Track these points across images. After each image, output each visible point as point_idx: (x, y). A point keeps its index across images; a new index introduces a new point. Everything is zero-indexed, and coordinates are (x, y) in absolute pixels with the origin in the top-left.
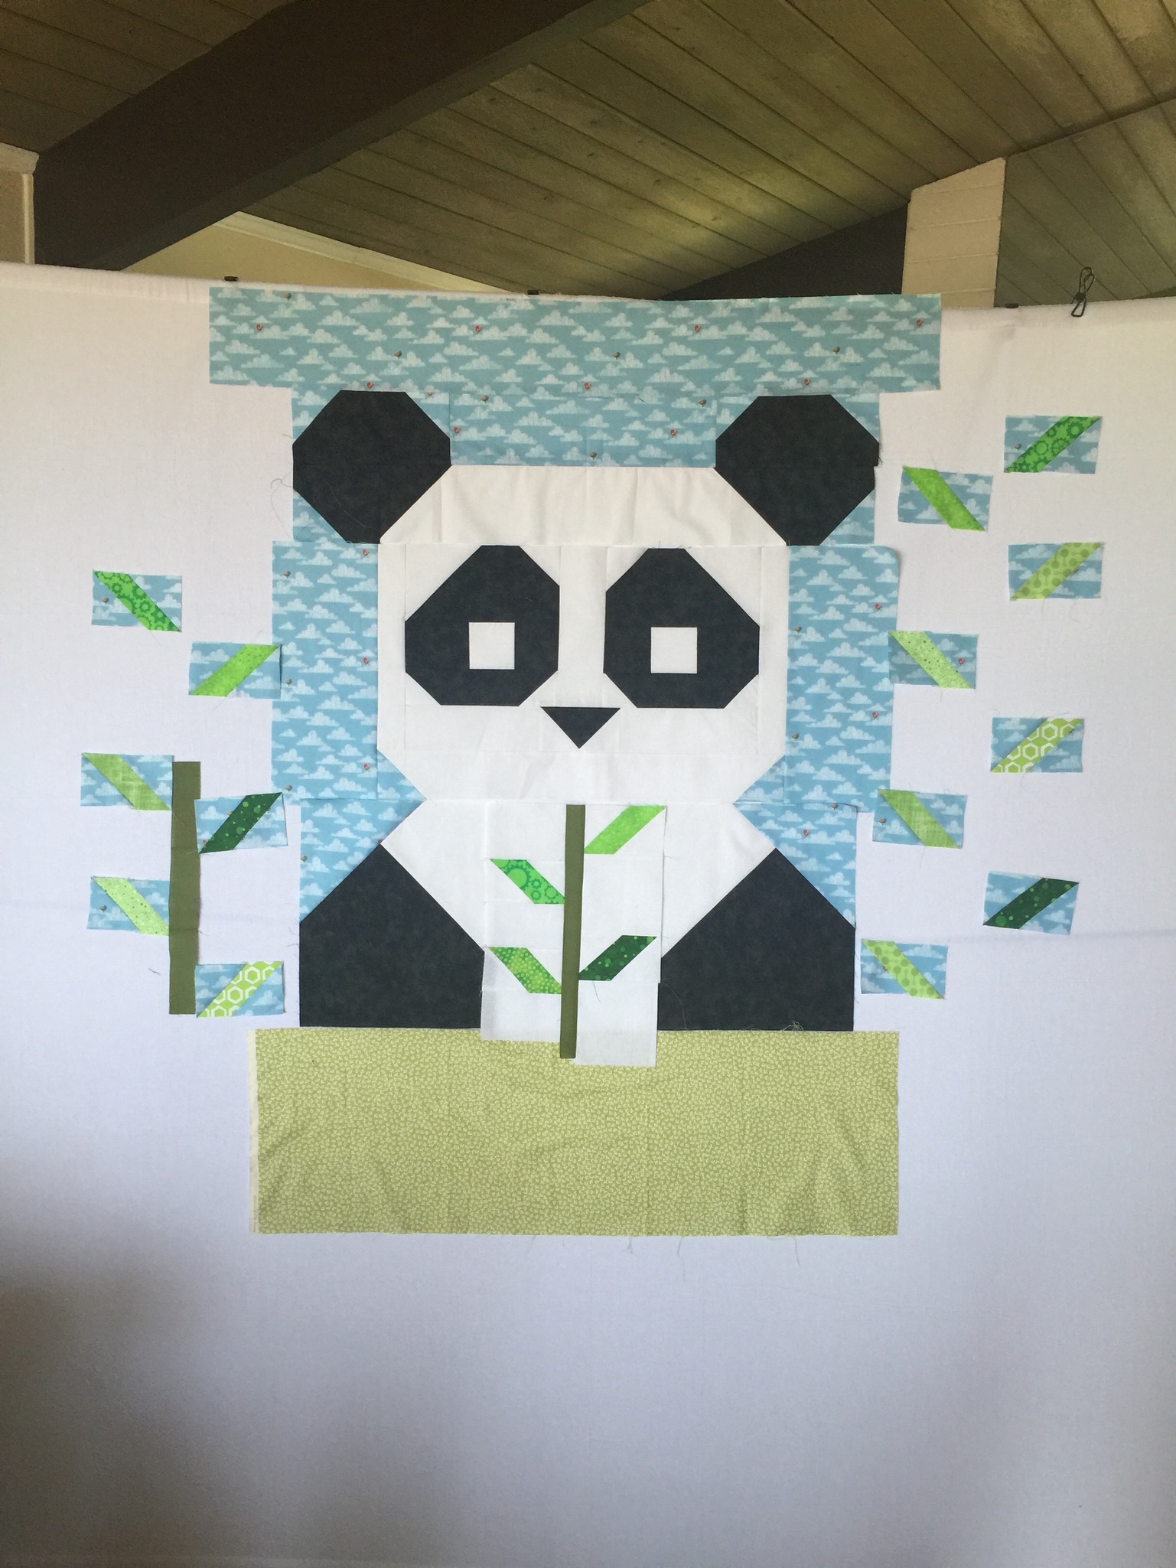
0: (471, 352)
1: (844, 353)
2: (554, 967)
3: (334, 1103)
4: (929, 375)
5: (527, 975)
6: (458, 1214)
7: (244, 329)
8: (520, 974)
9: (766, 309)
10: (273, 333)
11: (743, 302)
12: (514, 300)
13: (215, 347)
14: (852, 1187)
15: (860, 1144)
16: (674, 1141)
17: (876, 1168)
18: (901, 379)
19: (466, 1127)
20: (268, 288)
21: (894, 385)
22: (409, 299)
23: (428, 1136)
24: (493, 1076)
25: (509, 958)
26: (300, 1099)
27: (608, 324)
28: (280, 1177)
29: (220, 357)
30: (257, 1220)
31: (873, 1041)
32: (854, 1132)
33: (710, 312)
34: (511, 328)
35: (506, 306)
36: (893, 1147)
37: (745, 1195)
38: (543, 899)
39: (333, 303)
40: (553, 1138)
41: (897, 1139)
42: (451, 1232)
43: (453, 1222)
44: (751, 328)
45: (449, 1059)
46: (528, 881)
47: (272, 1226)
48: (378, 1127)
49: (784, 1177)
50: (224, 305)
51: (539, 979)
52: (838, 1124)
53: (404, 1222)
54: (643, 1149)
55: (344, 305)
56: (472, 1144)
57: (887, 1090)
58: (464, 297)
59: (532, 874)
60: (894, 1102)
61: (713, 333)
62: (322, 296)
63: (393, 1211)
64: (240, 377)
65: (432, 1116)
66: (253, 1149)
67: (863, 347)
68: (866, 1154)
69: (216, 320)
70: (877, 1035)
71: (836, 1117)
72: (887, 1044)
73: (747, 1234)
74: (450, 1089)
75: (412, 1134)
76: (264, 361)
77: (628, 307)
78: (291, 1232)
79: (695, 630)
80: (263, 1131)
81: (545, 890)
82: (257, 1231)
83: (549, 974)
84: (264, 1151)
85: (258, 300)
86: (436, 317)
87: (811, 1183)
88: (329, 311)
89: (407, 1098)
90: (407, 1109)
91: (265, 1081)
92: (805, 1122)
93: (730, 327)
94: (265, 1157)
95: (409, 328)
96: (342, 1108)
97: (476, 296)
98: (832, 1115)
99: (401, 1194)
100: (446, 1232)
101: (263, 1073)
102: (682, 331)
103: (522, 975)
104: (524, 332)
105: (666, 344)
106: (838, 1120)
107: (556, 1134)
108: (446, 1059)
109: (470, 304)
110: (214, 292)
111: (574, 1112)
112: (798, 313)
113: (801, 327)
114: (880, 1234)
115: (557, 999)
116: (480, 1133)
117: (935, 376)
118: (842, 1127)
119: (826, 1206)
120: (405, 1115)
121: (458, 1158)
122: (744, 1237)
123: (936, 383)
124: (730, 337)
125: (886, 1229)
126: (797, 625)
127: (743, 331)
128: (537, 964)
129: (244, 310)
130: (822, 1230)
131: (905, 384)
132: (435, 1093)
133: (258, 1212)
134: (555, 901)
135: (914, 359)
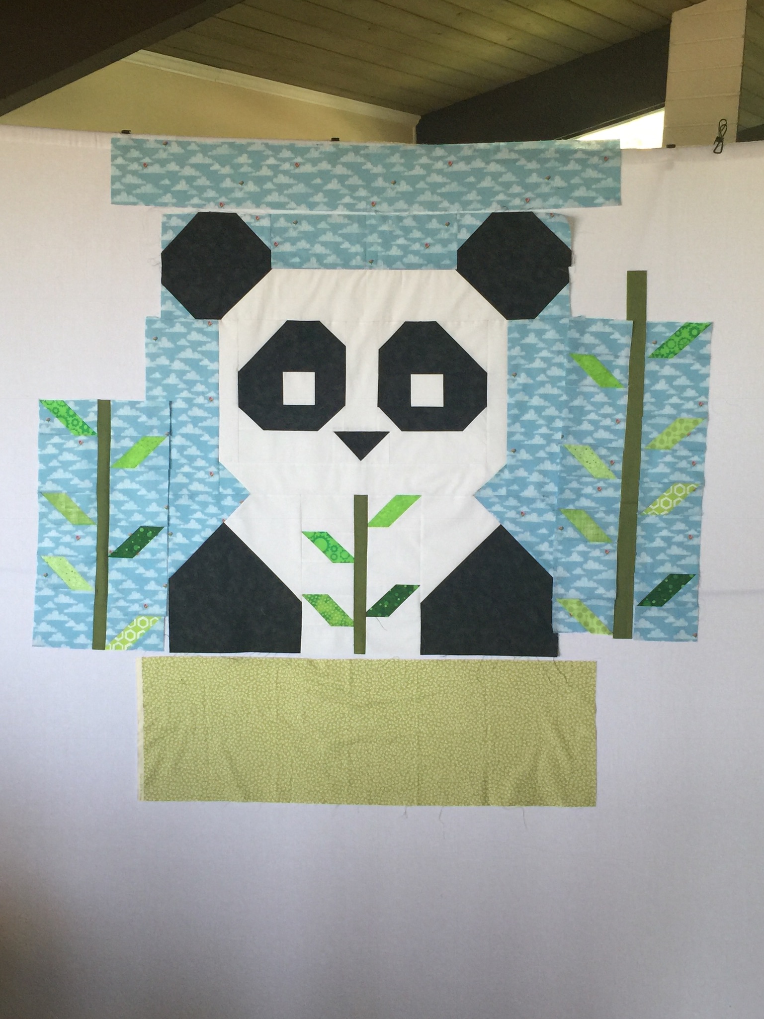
0: (292, 181)
1: (553, 180)
2: (348, 608)
3: (196, 710)
4: (613, 196)
5: (329, 614)
6: (283, 789)
7: (135, 166)
8: (324, 613)
9: (498, 150)
10: (155, 169)
11: (482, 146)
12: (322, 145)
13: (114, 180)
14: (563, 772)
15: (569, 741)
16: (437, 738)
17: (581, 758)
18: (594, 198)
19: (289, 727)
20: (152, 138)
21: (588, 202)
22: (249, 144)
23: (262, 734)
24: (308, 692)
25: (316, 602)
26: (173, 706)
27: (388, 161)
28: (159, 762)
29: (118, 186)
30: (143, 792)
31: (578, 668)
32: (565, 733)
33: (459, 152)
34: (319, 164)
35: (317, 149)
36: (593, 743)
37: (488, 777)
38: (339, 559)
39: (197, 148)
40: (351, 736)
41: (596, 738)
42: (279, 801)
43: (280, 794)
44: (488, 163)
45: (277, 679)
46: (328, 547)
47: (153, 796)
48: (227, 727)
49: (515, 765)
50: (121, 150)
51: (337, 617)
52: (553, 727)
53: (245, 794)
54: (415, 744)
55: (205, 150)
56: (294, 739)
57: (589, 702)
58: (287, 143)
59: (331, 542)
60: (593, 711)
61: (461, 167)
62: (189, 143)
63: (238, 786)
64: (132, 199)
65: (265, 719)
66: (139, 742)
67: (566, 176)
68: (573, 748)
69: (115, 161)
70: (581, 663)
71: (551, 721)
72: (588, 670)
73: (489, 805)
74: (278, 700)
75: (251, 732)
76: (148, 189)
77: (401, 149)
78: (166, 800)
79: (441, 376)
80: (147, 729)
81: (341, 553)
82: (143, 799)
83: (344, 613)
84: (147, 743)
85: (145, 147)
86: (268, 157)
87: (534, 769)
88: (193, 153)
89: (247, 706)
90: (248, 714)
91: (148, 693)
92: (530, 725)
93: (473, 163)
94: (149, 746)
95: (249, 165)
96: (202, 713)
97: (296, 142)
98: (549, 720)
99: (244, 774)
100: (275, 801)
101: (147, 688)
102: (440, 165)
103: (326, 614)
104: (329, 167)
105: (429, 175)
106: (553, 724)
107: (353, 732)
108: (275, 679)
109: (291, 148)
110: (114, 141)
111: (365, 717)
112: (521, 152)
113: (523, 162)
114: (583, 806)
115: (351, 630)
116: (299, 732)
117: (617, 195)
118: (556, 729)
119: (545, 785)
120: (246, 719)
121: (284, 749)
122: (486, 808)
123: (618, 201)
124: (473, 169)
125: (587, 802)
126: (514, 372)
127: (482, 165)
128: (336, 606)
129: (135, 154)
130: (542, 802)
131: (597, 201)
132: (267, 703)
133: (143, 786)
134: (347, 561)
135: (603, 184)
